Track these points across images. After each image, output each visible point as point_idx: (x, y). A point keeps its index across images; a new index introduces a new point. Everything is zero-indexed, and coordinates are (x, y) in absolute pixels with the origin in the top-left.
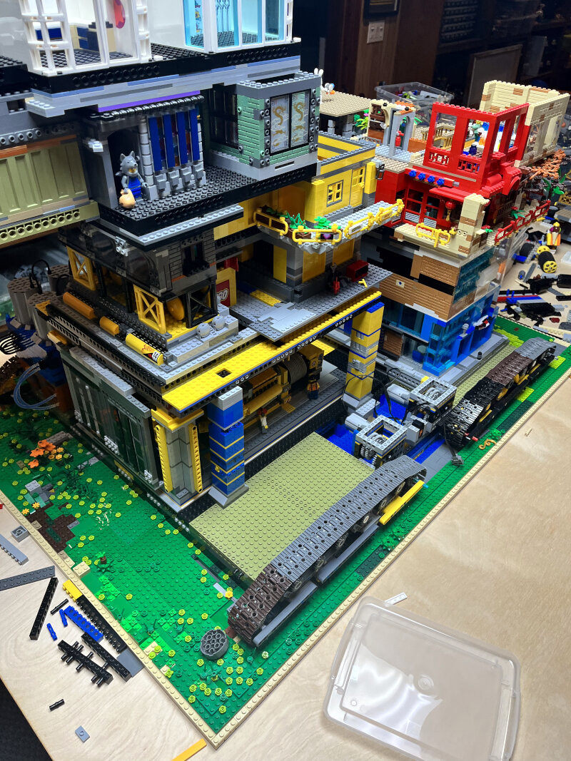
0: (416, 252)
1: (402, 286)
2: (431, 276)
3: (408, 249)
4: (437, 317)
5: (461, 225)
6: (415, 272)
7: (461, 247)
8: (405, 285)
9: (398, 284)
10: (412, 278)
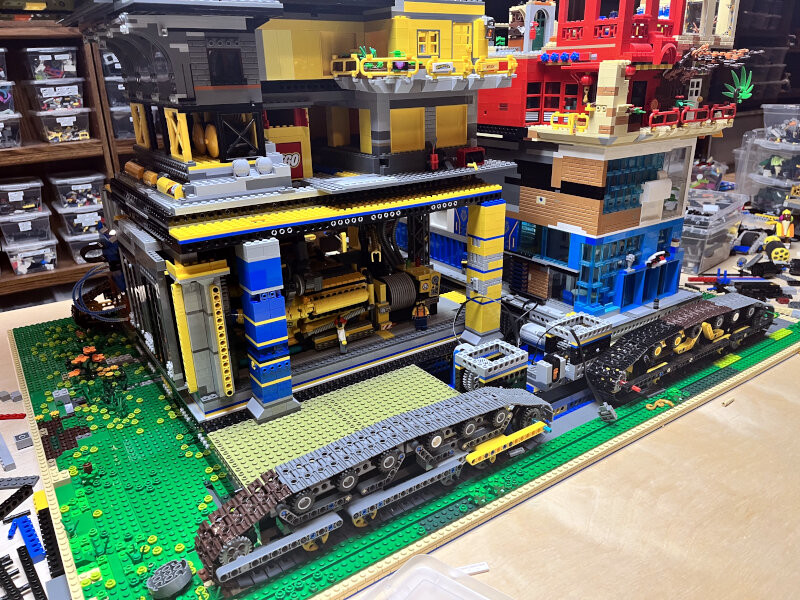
0: (555, 155)
1: (543, 203)
2: (573, 181)
3: (546, 153)
4: (584, 234)
5: (599, 99)
6: (556, 183)
7: (601, 128)
8: (547, 201)
9: (538, 201)
10: (554, 189)
